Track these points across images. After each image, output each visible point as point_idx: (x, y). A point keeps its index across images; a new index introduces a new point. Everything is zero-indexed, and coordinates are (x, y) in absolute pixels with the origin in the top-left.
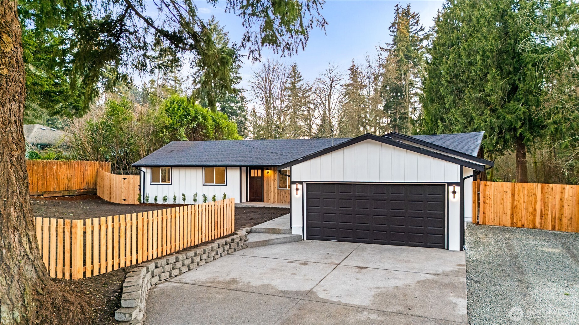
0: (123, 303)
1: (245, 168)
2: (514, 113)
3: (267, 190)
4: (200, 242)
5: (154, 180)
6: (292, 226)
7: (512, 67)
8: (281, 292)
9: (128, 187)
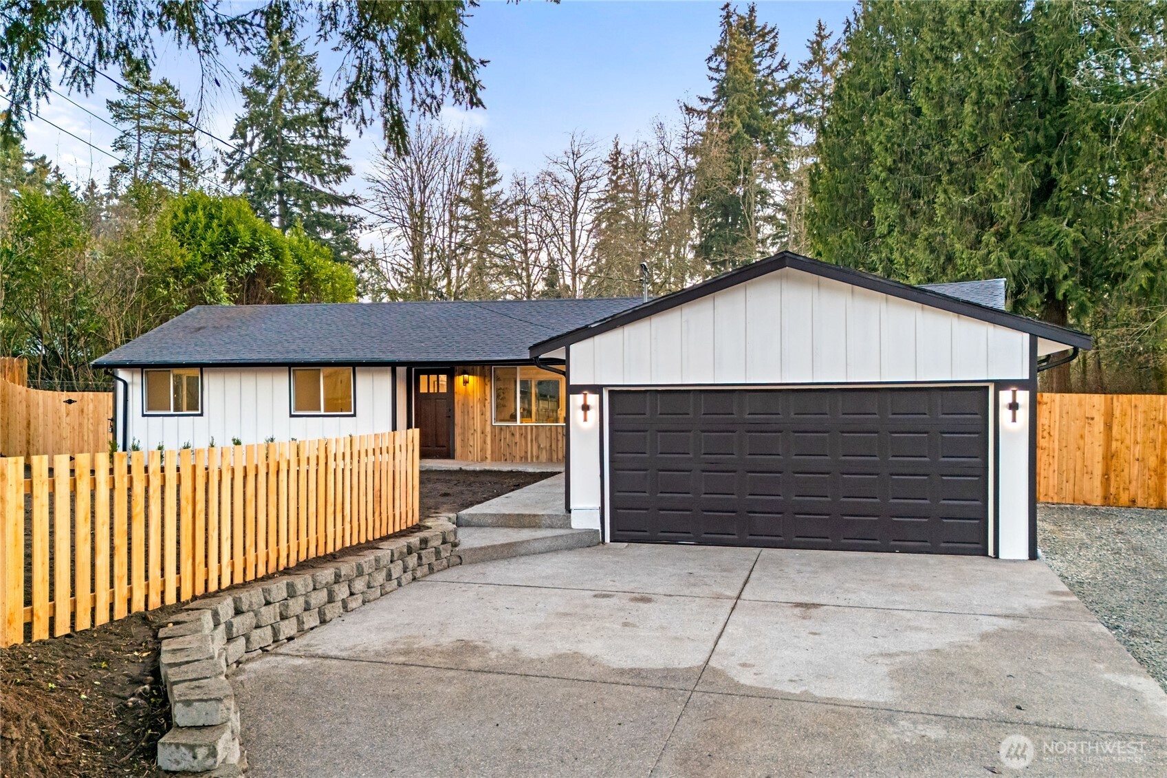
0: (180, 715)
1: (404, 368)
2: (1050, 243)
3: (463, 428)
4: (339, 546)
5: (154, 405)
6: (572, 507)
7: (1041, 133)
8: (622, 672)
9: (81, 425)
